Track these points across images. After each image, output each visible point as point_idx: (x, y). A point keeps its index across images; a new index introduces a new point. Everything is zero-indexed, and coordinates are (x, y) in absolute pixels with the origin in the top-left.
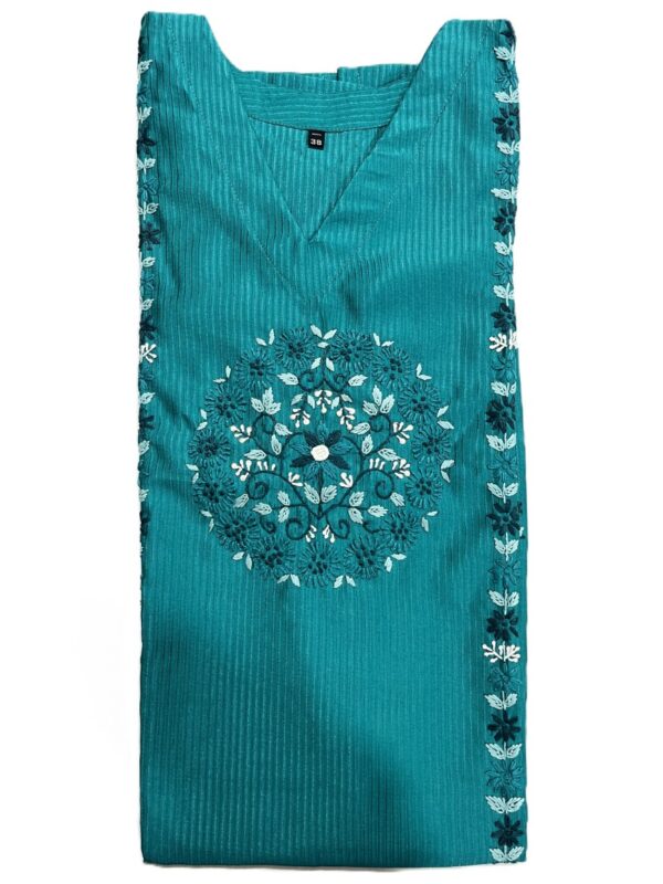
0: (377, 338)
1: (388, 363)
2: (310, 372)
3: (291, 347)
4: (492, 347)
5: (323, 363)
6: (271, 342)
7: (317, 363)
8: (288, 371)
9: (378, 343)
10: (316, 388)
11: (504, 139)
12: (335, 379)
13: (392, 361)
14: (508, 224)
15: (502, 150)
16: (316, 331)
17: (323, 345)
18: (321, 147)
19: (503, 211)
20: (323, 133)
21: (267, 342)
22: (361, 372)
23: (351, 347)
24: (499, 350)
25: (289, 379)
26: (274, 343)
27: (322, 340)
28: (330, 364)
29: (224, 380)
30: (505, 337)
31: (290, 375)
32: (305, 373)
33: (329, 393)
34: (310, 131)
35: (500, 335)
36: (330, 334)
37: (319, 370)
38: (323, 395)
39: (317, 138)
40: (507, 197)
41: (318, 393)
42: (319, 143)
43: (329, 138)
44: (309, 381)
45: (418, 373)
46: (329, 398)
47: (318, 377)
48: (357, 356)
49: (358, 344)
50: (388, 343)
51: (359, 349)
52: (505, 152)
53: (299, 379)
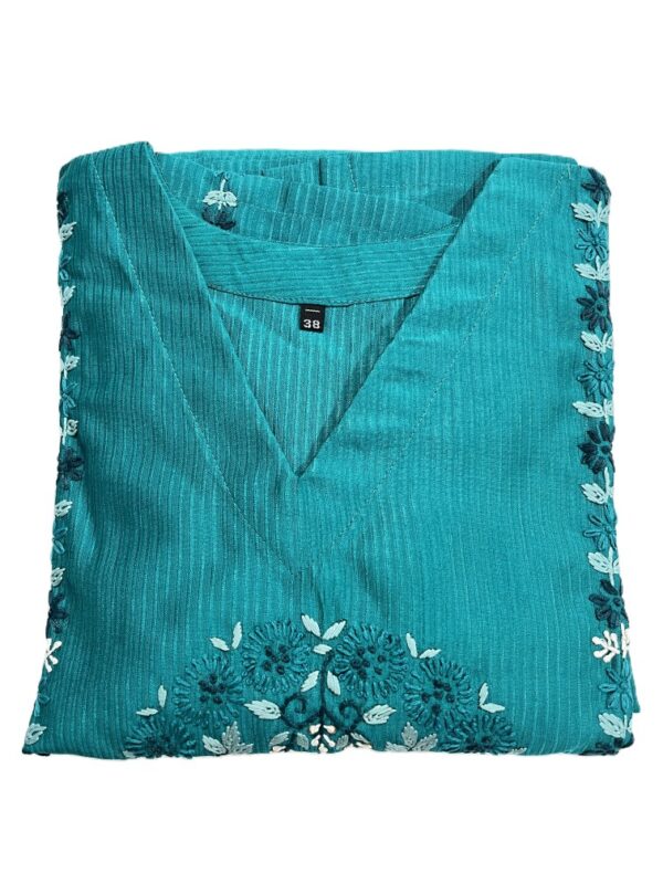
0: (412, 643)
1: (429, 688)
2: (300, 697)
3: (269, 653)
4: (598, 654)
5: (323, 681)
6: (235, 645)
7: (312, 681)
8: (263, 696)
9: (414, 653)
10: (311, 721)
11: (591, 329)
12: (342, 707)
13: (437, 684)
14: (600, 454)
15: (588, 344)
16: (311, 624)
17: (322, 649)
18: (320, 330)
19: (592, 434)
20: (322, 308)
21: (229, 643)
22: (386, 700)
23: (368, 655)
24: (608, 659)
25: (265, 709)
26: (241, 646)
27: (320, 640)
28: (333, 682)
29: (154, 711)
30: (614, 637)
31: (266, 704)
32: (292, 698)
33: (331, 729)
34: (303, 306)
35: (606, 633)
36: (335, 630)
37: (316, 694)
38: (322, 731)
39: (313, 317)
40: (597, 415)
41: (314, 729)
42: (317, 324)
43: (331, 315)
44: (297, 711)
45: (482, 700)
46: (330, 735)
47: (314, 704)
48: (379, 672)
49: (380, 651)
50: (430, 653)
51: (382, 659)
52: (593, 347)
53: (282, 709)
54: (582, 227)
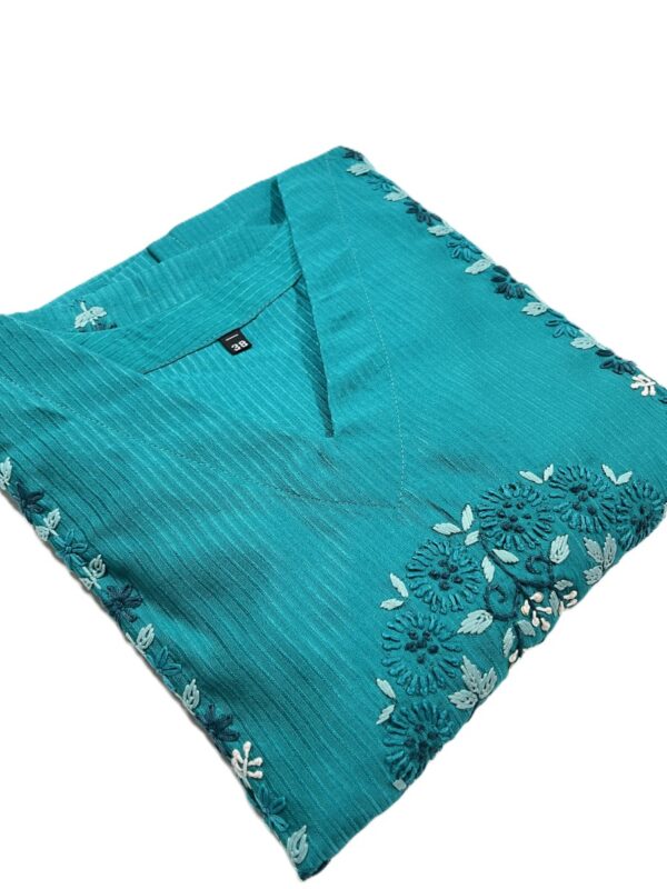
0: (530, 475)
1: (574, 498)
2: (492, 588)
3: (434, 576)
4: (645, 393)
5: (496, 561)
6: (405, 593)
7: (489, 569)
8: (465, 613)
9: (540, 481)
10: (518, 605)
11: (430, 224)
12: (529, 569)
13: (574, 490)
14: (513, 285)
15: (438, 234)
16: (446, 528)
17: (472, 538)
18: (249, 346)
19: (496, 280)
20: (237, 331)
21: (399, 597)
22: (554, 534)
23: (508, 512)
24: (653, 392)
25: (476, 622)
26: (411, 590)
27: (464, 533)
28: (505, 556)
29: (391, 708)
30: (640, 376)
31: (474, 615)
32: (487, 592)
33: (537, 596)
34: (221, 340)
35: (634, 378)
36: (468, 518)
37: (503, 575)
38: (533, 605)
39: (236, 341)
40: (486, 266)
41: (526, 608)
42: (243, 344)
43: (246, 331)
44: (501, 601)
45: (613, 478)
46: (541, 604)
47: (508, 585)
48: (527, 517)
49: (514, 501)
50: (549, 472)
51: (521, 506)
52: (442, 233)
53: (489, 611)
54: (366, 178)
